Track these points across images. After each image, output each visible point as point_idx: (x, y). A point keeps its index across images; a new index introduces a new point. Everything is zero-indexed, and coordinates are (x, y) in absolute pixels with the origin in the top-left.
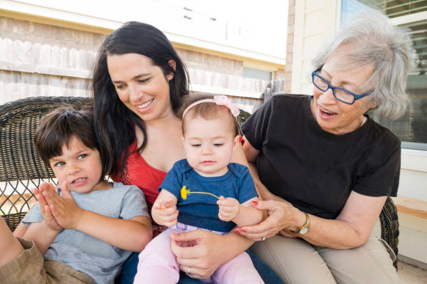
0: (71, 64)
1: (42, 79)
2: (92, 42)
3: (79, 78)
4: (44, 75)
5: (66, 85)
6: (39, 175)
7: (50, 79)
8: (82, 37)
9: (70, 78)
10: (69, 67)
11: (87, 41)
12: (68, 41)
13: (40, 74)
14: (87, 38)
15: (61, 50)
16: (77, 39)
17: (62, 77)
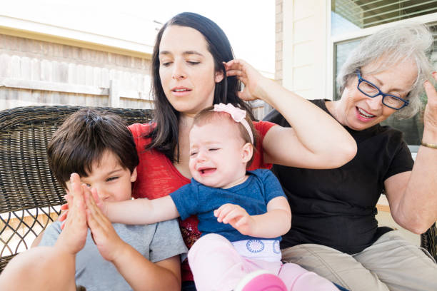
0: (43, 76)
1: (11, 93)
2: (61, 54)
3: (52, 92)
4: (13, 88)
5: (38, 99)
6: (37, 204)
7: (20, 93)
8: (51, 49)
9: (42, 92)
10: (41, 80)
11: (56, 53)
12: (36, 53)
13: (9, 88)
14: (56, 49)
15: (32, 62)
16: (46, 52)
17: (33, 91)
